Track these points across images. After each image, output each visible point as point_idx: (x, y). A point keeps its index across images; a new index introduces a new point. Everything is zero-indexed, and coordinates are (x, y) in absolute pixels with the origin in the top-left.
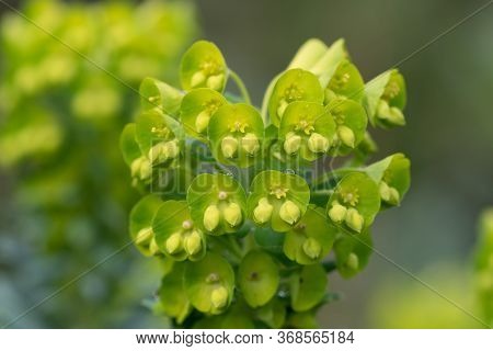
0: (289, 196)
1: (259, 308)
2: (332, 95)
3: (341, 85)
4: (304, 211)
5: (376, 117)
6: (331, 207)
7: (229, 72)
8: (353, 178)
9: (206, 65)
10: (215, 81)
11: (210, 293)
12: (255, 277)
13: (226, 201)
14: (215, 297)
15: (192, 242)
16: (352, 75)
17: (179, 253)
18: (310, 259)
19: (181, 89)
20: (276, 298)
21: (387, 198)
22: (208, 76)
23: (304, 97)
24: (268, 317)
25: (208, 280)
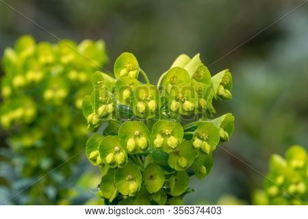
0: (172, 134)
1: (153, 194)
2: (195, 81)
3: (199, 77)
4: (180, 142)
5: (218, 94)
6: (194, 140)
7: (140, 69)
8: (206, 125)
9: (128, 65)
10: (133, 74)
11: (128, 185)
12: (152, 177)
13: (139, 136)
14: (131, 187)
15: (120, 157)
16: (205, 71)
17: (113, 163)
18: (182, 167)
19: (115, 78)
20: (162, 189)
21: (223, 136)
22: (129, 71)
23: (181, 82)
24: (158, 199)
25: (127, 178)
